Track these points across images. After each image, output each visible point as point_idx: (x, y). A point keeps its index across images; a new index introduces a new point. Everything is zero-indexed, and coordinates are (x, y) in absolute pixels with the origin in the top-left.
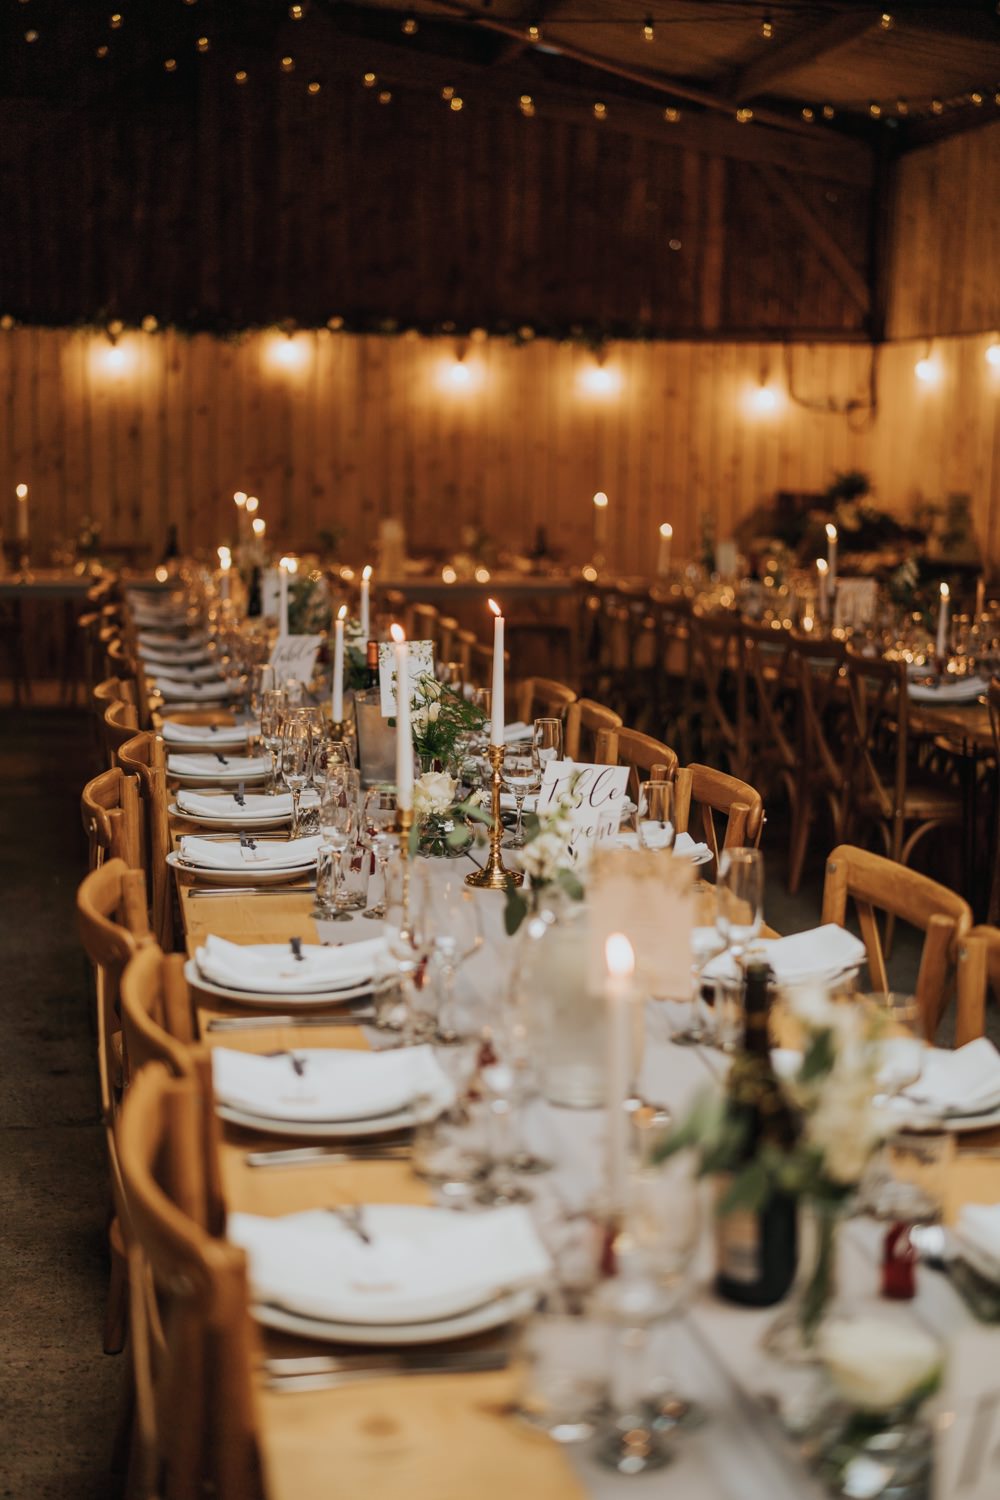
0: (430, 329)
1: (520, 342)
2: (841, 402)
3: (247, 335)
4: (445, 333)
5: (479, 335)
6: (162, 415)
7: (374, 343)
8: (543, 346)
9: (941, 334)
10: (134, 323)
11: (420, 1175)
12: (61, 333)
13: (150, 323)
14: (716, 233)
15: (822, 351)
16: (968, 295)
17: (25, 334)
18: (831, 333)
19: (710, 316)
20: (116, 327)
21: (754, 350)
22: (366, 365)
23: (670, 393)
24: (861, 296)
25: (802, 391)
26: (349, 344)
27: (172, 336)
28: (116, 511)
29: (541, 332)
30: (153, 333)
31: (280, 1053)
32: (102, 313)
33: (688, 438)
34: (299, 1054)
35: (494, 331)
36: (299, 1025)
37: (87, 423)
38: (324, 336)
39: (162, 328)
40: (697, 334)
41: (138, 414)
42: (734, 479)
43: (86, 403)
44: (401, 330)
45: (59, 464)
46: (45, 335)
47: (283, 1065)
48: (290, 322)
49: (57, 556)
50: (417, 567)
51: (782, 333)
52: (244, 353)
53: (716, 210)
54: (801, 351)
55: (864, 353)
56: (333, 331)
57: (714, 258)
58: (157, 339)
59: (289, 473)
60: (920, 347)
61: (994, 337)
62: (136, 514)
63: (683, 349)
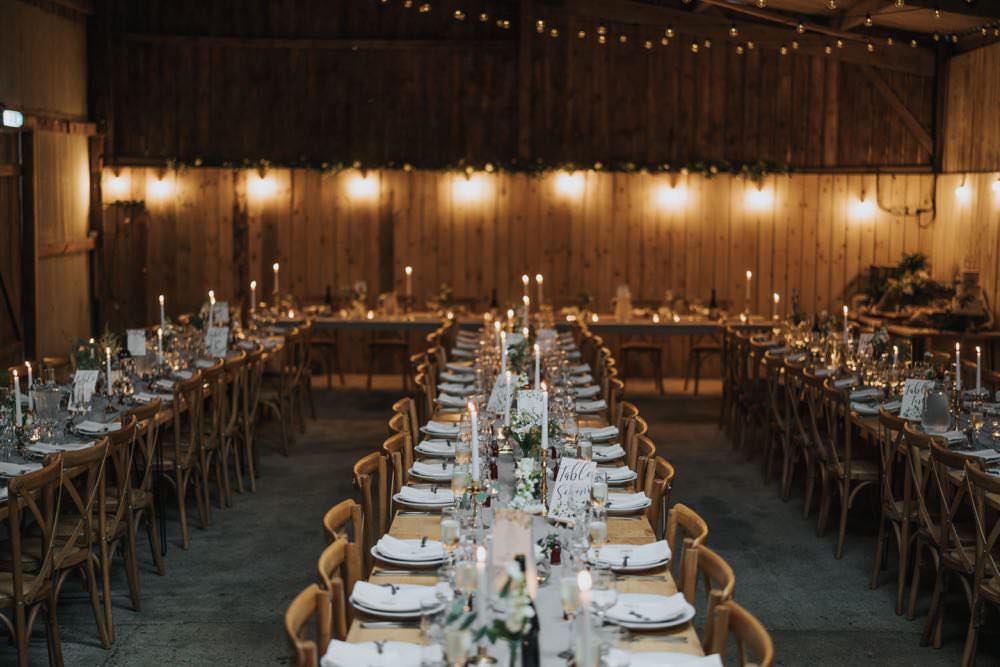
0: (654, 169)
1: (710, 175)
2: (912, 211)
3: (545, 173)
4: (664, 170)
5: (685, 172)
6: (496, 220)
7: (621, 177)
8: (724, 178)
9: (970, 172)
10: (480, 167)
11: (422, 634)
12: (438, 174)
13: (489, 168)
14: (834, 107)
15: (900, 179)
16: (985, 147)
17: (418, 174)
18: (908, 168)
19: (830, 158)
20: (469, 170)
21: (857, 179)
22: (616, 189)
23: (803, 205)
24: (927, 145)
25: (887, 204)
26: (606, 178)
27: (501, 175)
28: (468, 276)
29: (722, 170)
30: (491, 173)
31: (389, 585)
32: (462, 162)
33: (815, 232)
34: (395, 586)
35: (693, 170)
36: (411, 574)
37: (452, 224)
38: (591, 173)
39: (496, 170)
40: (822, 169)
41: (482, 220)
42: (844, 257)
43: (452, 214)
44: (638, 169)
45: (436, 249)
46: (428, 174)
47: (389, 590)
48: (571, 165)
49: (430, 305)
50: (639, 312)
51: (876, 169)
52: (544, 184)
53: (833, 94)
54: (886, 179)
55: (928, 180)
56: (595, 170)
57: (833, 122)
58: (493, 175)
59: (570, 253)
60: (959, 177)
61: (998, 175)
62: (480, 278)
63: (812, 179)
